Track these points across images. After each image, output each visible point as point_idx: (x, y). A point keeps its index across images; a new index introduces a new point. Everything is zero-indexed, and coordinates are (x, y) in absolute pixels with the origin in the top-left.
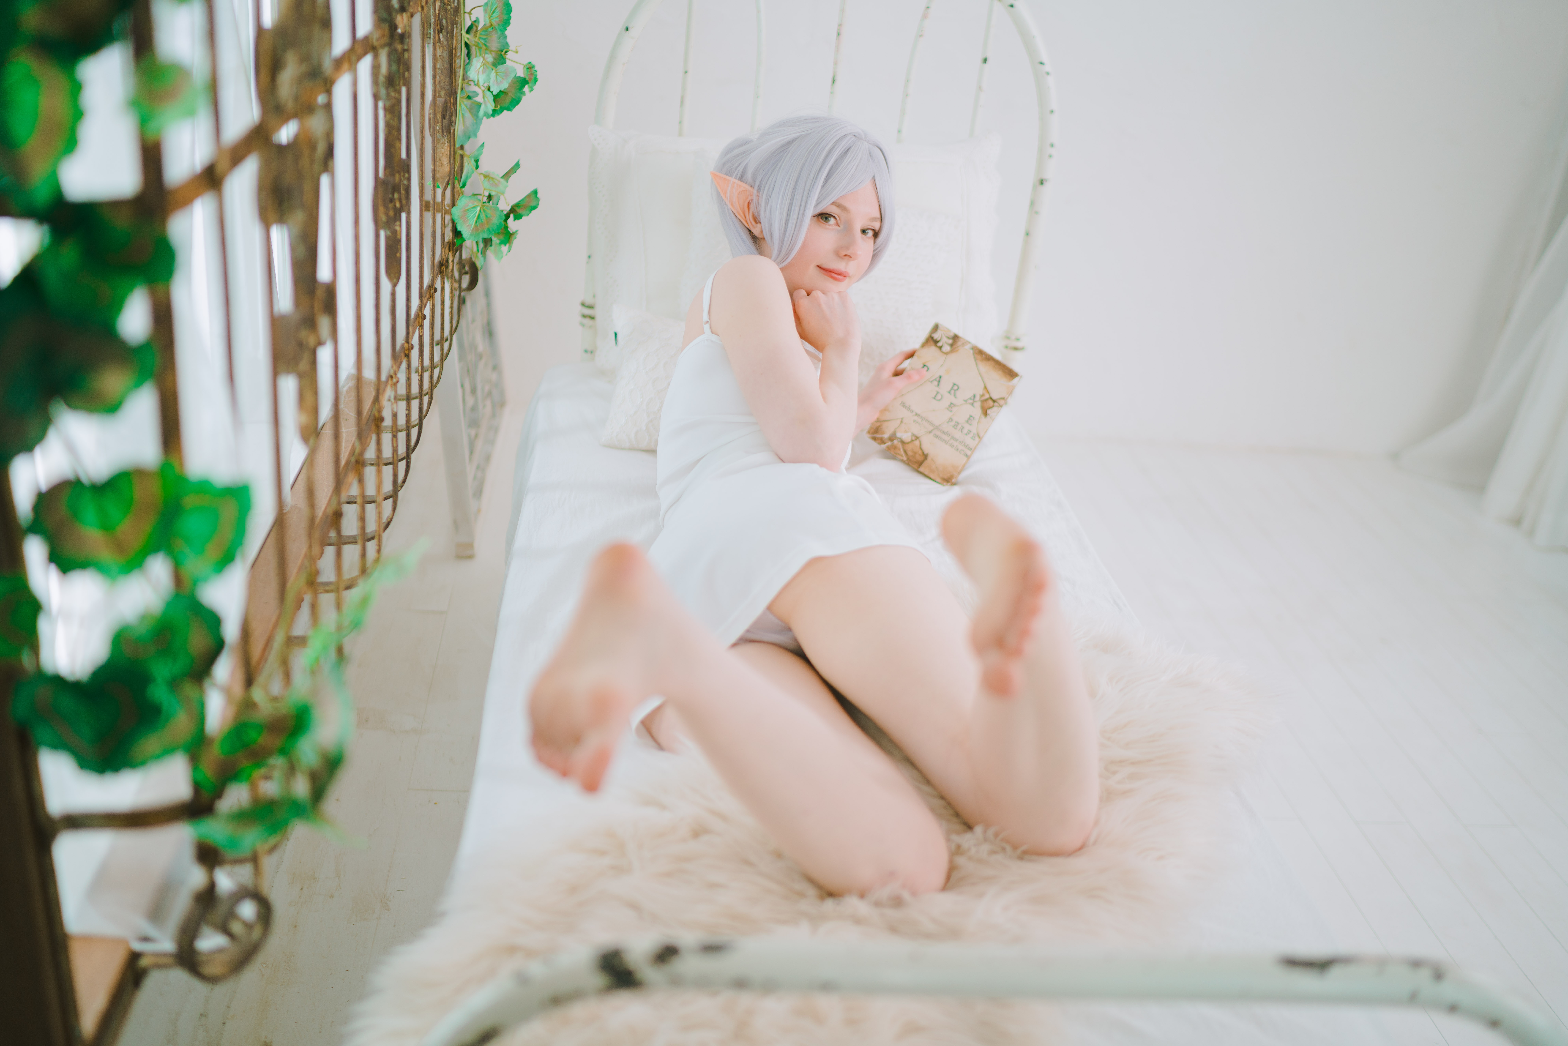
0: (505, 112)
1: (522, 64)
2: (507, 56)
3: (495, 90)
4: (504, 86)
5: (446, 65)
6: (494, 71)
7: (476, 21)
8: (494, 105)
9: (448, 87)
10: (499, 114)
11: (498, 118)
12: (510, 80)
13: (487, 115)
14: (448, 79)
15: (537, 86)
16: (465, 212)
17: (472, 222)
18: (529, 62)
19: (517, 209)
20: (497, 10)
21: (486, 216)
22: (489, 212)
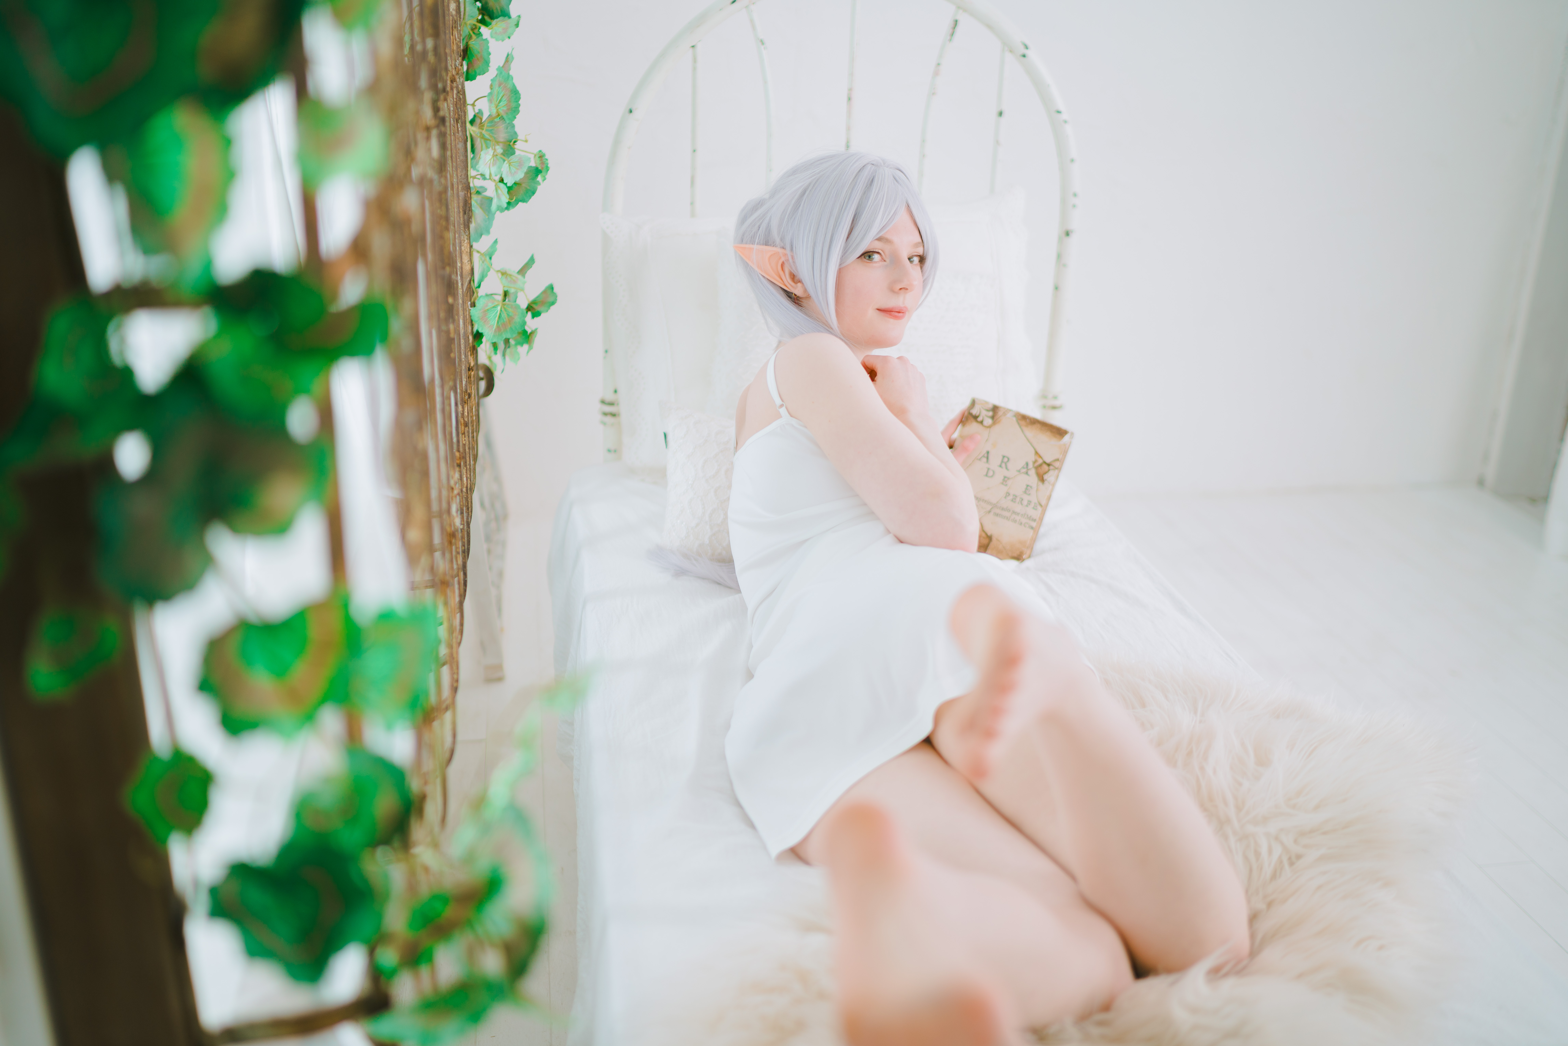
0: (520, 204)
1: (533, 154)
2: (516, 146)
3: (510, 181)
4: (520, 175)
6: (506, 162)
7: (480, 112)
8: (508, 197)
10: (514, 207)
11: (513, 211)
12: (525, 169)
13: (501, 209)
15: (550, 175)
16: (485, 312)
17: (494, 322)
18: (540, 151)
19: (535, 306)
20: (504, 99)
21: (508, 315)
22: (510, 310)
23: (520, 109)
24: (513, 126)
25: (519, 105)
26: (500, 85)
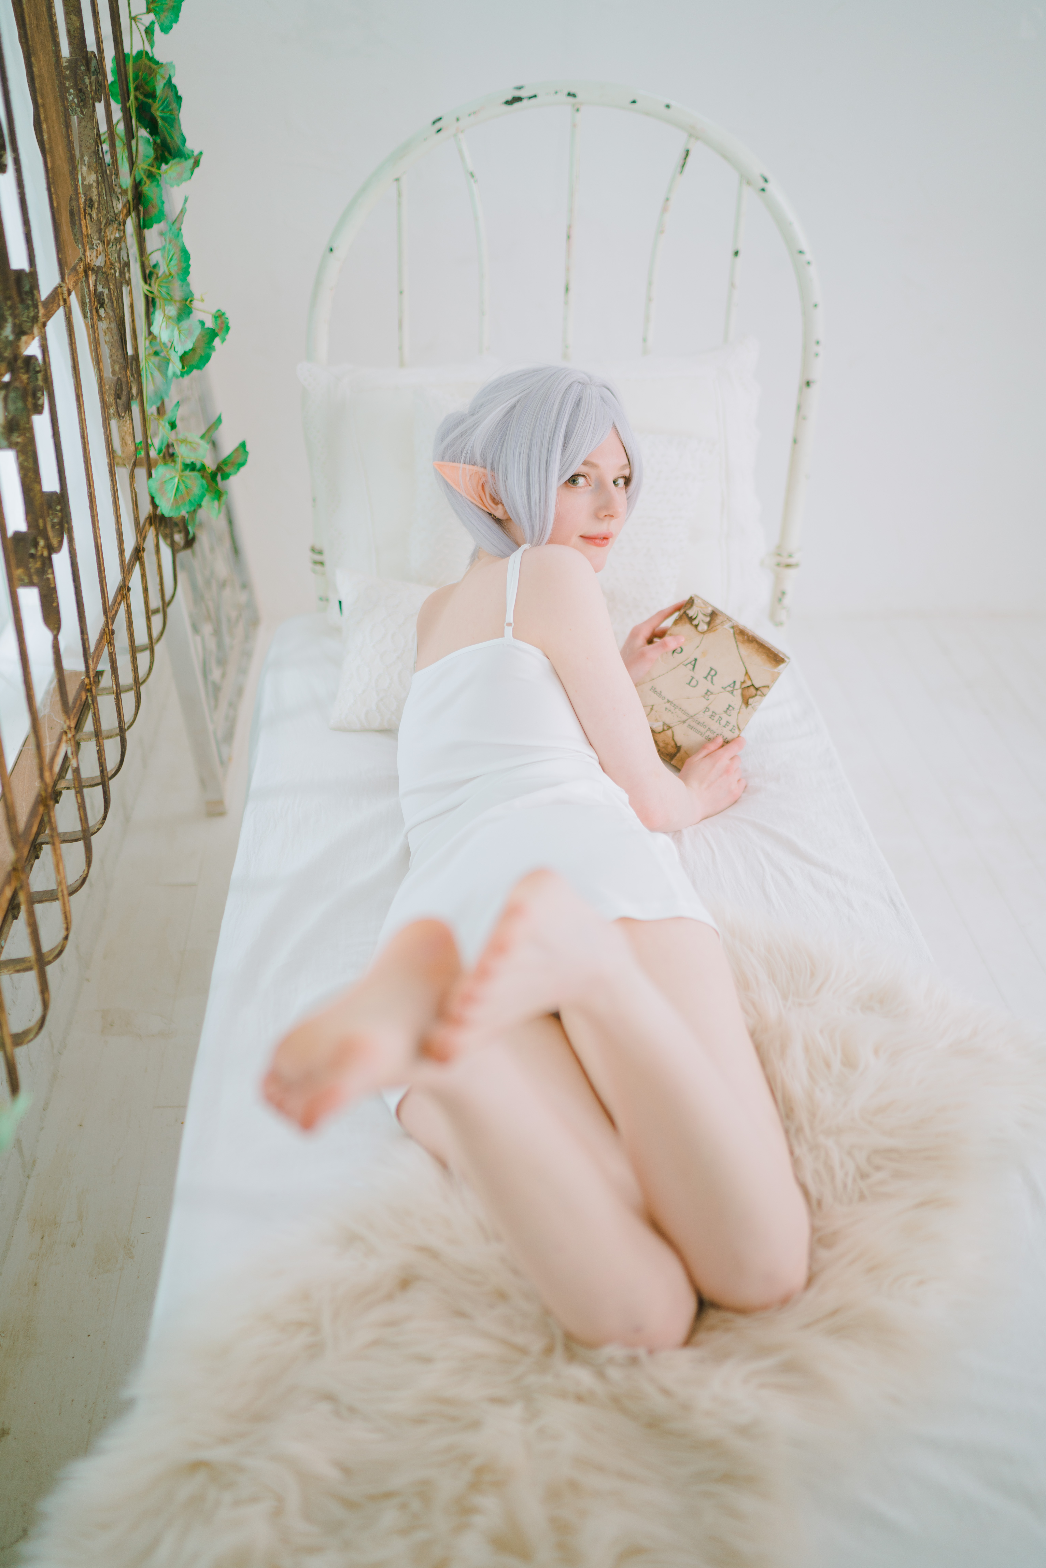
0: (194, 372)
1: (211, 313)
2: (192, 306)
3: (182, 348)
4: (189, 346)
5: (115, 338)
6: (178, 326)
7: (156, 267)
8: (182, 365)
9: (122, 360)
10: (188, 374)
11: (186, 379)
12: (194, 339)
13: (175, 375)
14: (120, 352)
15: (230, 336)
16: (163, 484)
17: (171, 495)
18: (219, 310)
19: (225, 468)
20: (174, 258)
21: (186, 487)
22: (189, 482)
23: (191, 270)
24: (188, 285)
25: (189, 266)
26: (170, 242)
